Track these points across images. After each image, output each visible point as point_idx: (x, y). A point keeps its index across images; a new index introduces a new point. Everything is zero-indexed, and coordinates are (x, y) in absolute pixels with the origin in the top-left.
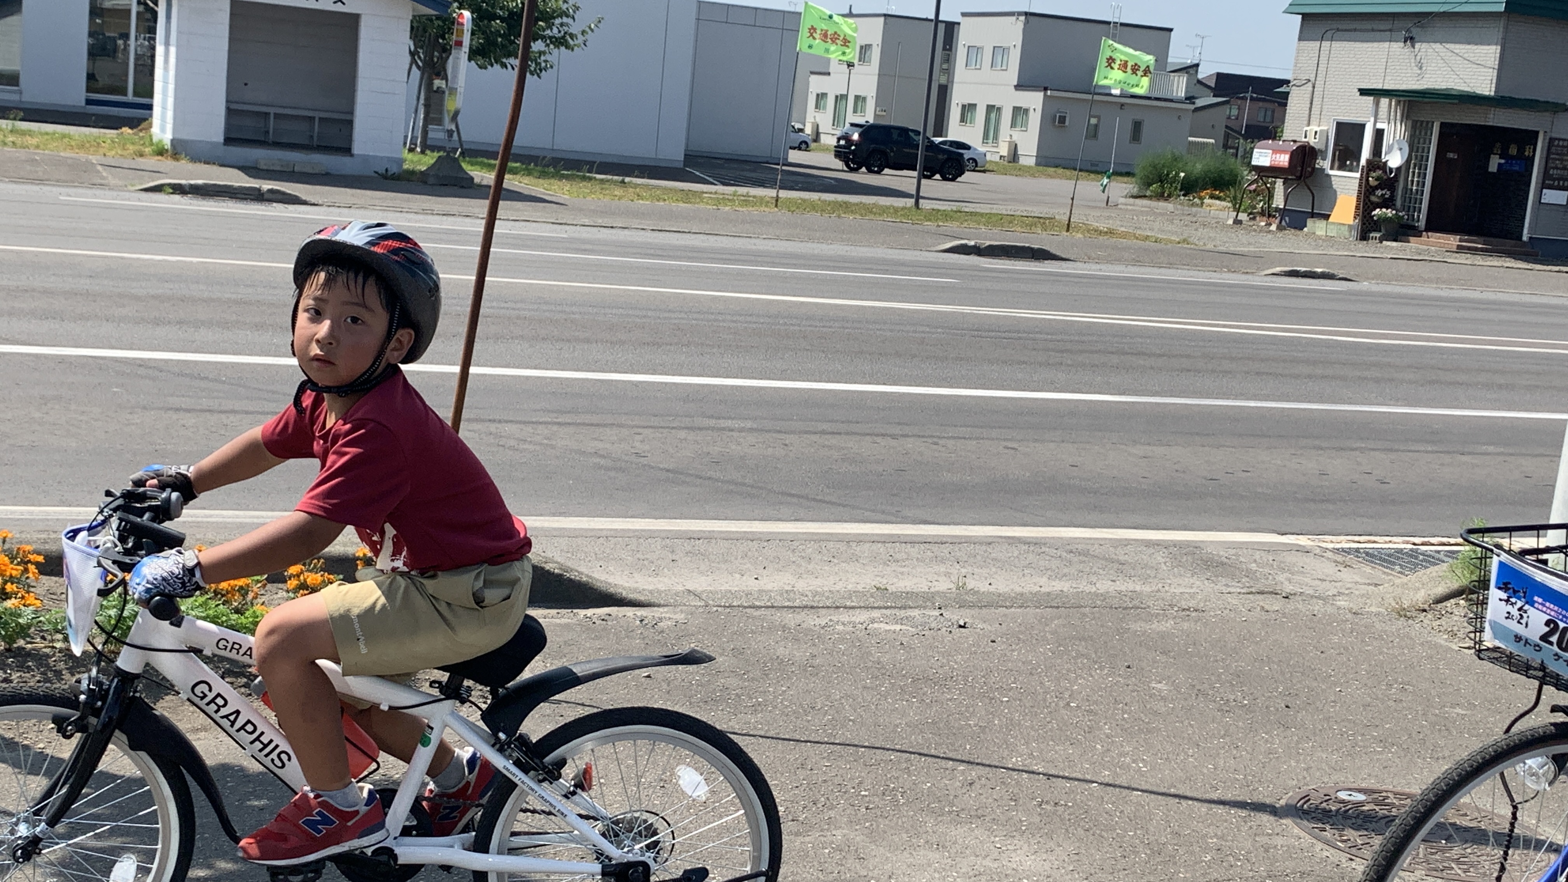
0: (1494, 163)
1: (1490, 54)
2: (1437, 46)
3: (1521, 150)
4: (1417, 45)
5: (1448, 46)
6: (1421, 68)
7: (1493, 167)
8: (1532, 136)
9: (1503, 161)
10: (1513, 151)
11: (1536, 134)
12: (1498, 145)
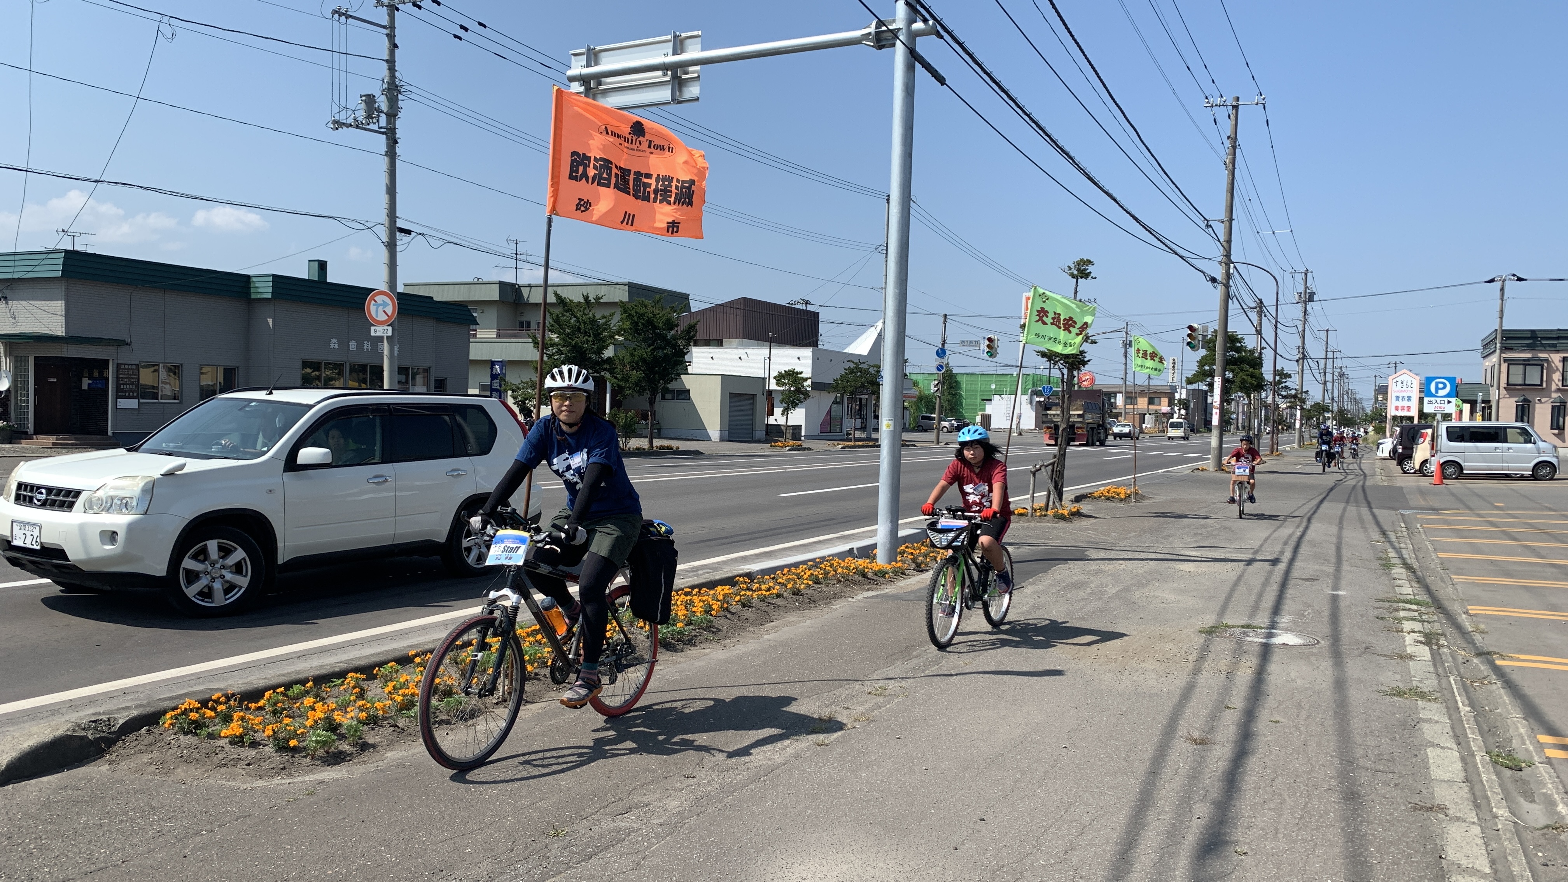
0: (85, 383)
1: (59, 306)
2: (24, 303)
3: (101, 373)
4: (10, 302)
5: (32, 302)
6: (15, 318)
7: (85, 386)
8: (106, 363)
9: (91, 382)
10: (96, 374)
11: (107, 361)
12: (86, 370)
